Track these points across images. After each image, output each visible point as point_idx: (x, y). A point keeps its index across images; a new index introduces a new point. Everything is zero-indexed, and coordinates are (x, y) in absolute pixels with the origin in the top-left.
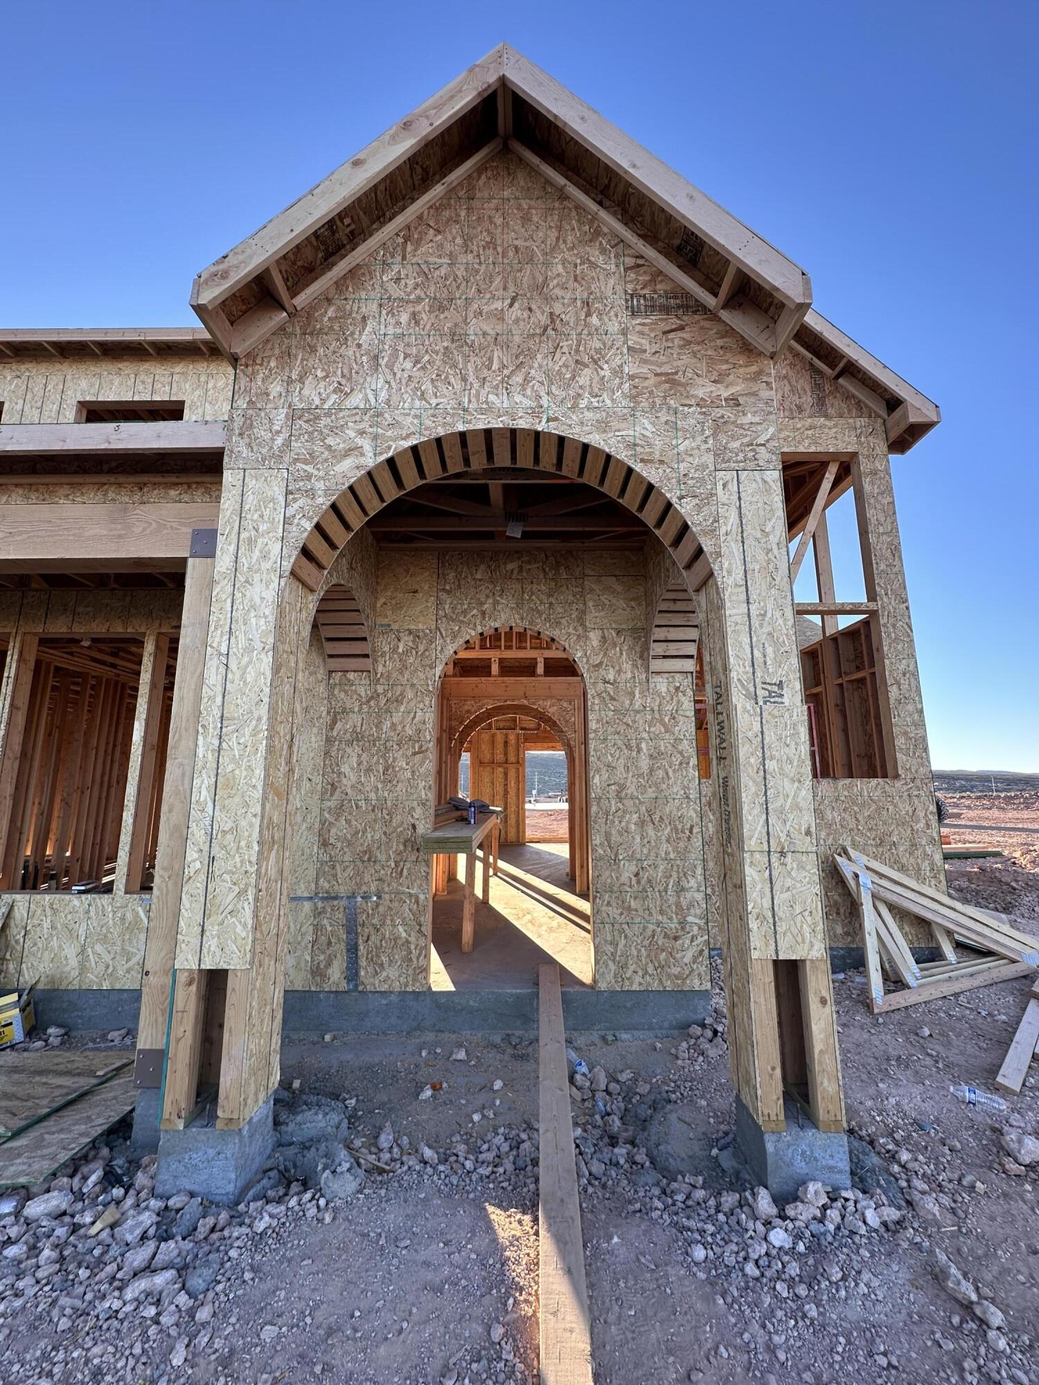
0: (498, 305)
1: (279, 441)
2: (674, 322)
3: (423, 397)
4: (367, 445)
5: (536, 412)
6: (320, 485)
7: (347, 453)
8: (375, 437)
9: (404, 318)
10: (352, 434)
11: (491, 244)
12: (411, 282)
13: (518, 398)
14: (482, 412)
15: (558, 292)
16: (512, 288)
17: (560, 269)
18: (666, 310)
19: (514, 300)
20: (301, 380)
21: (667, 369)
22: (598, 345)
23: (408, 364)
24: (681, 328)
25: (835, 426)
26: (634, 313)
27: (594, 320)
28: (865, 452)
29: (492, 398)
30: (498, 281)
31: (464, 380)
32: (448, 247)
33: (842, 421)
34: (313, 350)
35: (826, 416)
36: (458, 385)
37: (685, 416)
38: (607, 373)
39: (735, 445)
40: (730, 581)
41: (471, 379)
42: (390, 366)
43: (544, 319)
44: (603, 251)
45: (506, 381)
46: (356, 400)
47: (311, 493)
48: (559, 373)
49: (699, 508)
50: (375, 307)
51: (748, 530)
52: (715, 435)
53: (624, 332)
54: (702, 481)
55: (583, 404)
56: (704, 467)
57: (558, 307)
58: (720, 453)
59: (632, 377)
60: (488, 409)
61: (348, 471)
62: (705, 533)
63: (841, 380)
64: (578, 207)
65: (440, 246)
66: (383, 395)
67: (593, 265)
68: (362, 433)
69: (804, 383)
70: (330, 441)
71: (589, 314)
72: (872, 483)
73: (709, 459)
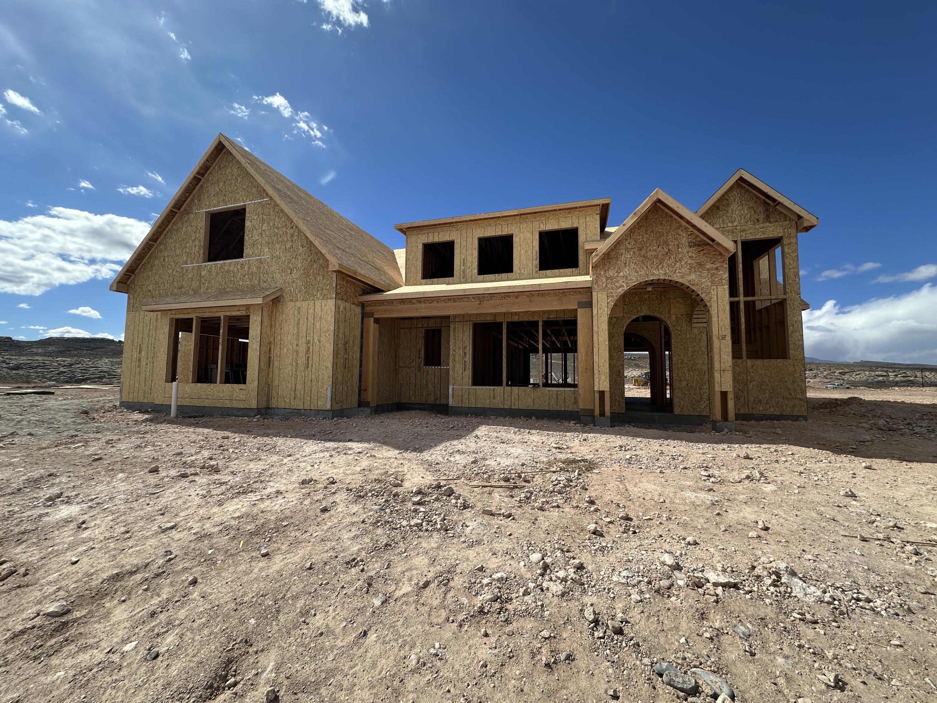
0: (655, 248)
1: (604, 285)
2: (701, 248)
3: (637, 272)
4: (624, 285)
5: (665, 274)
6: (615, 295)
7: (620, 287)
8: (627, 283)
9: (632, 253)
10: (621, 282)
11: (652, 232)
12: (633, 244)
13: (661, 271)
14: (652, 275)
15: (670, 243)
16: (658, 242)
17: (671, 236)
18: (699, 245)
19: (659, 246)
20: (608, 270)
21: (699, 261)
22: (681, 256)
23: (633, 265)
24: (703, 250)
25: (773, 226)
26: (690, 247)
27: (680, 250)
28: (786, 236)
29: (654, 272)
30: (655, 242)
31: (647, 267)
32: (641, 233)
33: (776, 223)
34: (610, 263)
35: (770, 222)
36: (646, 269)
37: (704, 273)
38: (683, 263)
39: (716, 280)
40: (713, 312)
41: (649, 267)
42: (629, 265)
43: (666, 250)
44: (682, 231)
45: (657, 267)
46: (621, 274)
47: (613, 296)
48: (671, 264)
49: (706, 295)
50: (624, 251)
51: (719, 300)
52: (711, 277)
53: (688, 252)
54: (707, 289)
55: (677, 272)
56: (708, 285)
57: (670, 247)
58: (712, 282)
59: (690, 264)
60: (653, 274)
61: (621, 291)
62: (708, 301)
63: (777, 207)
64: (675, 219)
65: (639, 233)
66: (628, 273)
67: (680, 235)
68: (623, 282)
69: (761, 209)
70: (616, 284)
71: (678, 248)
72: (789, 248)
73: (710, 284)
